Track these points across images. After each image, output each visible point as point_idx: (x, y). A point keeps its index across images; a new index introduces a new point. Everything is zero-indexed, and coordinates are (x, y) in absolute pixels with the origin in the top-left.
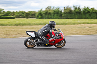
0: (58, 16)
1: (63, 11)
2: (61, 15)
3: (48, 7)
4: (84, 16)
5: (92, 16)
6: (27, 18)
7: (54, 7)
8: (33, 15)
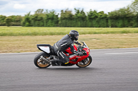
0: (53, 23)
1: (59, 16)
2: (57, 22)
3: (38, 10)
4: (90, 23)
5: (100, 23)
6: (9, 26)
7: (47, 11)
8: (17, 21)
